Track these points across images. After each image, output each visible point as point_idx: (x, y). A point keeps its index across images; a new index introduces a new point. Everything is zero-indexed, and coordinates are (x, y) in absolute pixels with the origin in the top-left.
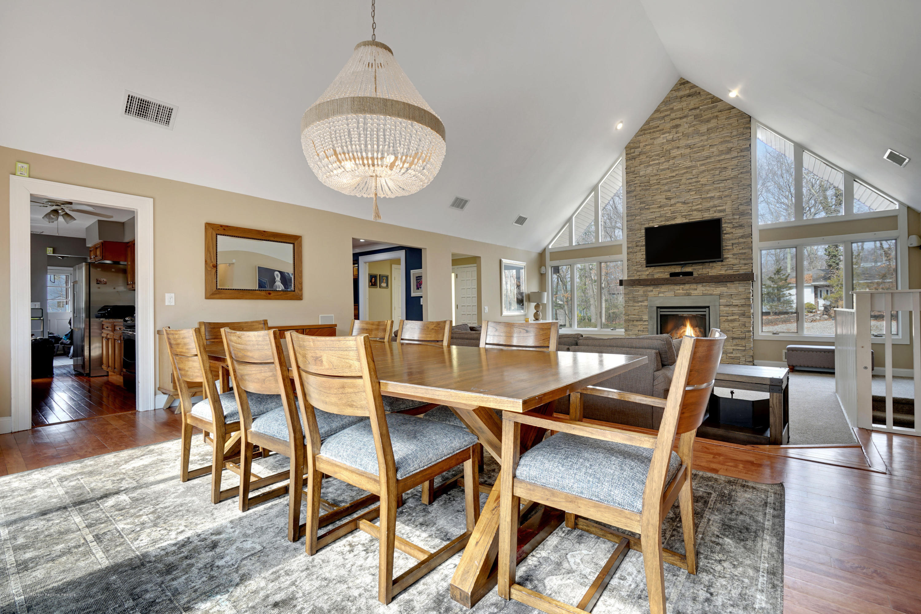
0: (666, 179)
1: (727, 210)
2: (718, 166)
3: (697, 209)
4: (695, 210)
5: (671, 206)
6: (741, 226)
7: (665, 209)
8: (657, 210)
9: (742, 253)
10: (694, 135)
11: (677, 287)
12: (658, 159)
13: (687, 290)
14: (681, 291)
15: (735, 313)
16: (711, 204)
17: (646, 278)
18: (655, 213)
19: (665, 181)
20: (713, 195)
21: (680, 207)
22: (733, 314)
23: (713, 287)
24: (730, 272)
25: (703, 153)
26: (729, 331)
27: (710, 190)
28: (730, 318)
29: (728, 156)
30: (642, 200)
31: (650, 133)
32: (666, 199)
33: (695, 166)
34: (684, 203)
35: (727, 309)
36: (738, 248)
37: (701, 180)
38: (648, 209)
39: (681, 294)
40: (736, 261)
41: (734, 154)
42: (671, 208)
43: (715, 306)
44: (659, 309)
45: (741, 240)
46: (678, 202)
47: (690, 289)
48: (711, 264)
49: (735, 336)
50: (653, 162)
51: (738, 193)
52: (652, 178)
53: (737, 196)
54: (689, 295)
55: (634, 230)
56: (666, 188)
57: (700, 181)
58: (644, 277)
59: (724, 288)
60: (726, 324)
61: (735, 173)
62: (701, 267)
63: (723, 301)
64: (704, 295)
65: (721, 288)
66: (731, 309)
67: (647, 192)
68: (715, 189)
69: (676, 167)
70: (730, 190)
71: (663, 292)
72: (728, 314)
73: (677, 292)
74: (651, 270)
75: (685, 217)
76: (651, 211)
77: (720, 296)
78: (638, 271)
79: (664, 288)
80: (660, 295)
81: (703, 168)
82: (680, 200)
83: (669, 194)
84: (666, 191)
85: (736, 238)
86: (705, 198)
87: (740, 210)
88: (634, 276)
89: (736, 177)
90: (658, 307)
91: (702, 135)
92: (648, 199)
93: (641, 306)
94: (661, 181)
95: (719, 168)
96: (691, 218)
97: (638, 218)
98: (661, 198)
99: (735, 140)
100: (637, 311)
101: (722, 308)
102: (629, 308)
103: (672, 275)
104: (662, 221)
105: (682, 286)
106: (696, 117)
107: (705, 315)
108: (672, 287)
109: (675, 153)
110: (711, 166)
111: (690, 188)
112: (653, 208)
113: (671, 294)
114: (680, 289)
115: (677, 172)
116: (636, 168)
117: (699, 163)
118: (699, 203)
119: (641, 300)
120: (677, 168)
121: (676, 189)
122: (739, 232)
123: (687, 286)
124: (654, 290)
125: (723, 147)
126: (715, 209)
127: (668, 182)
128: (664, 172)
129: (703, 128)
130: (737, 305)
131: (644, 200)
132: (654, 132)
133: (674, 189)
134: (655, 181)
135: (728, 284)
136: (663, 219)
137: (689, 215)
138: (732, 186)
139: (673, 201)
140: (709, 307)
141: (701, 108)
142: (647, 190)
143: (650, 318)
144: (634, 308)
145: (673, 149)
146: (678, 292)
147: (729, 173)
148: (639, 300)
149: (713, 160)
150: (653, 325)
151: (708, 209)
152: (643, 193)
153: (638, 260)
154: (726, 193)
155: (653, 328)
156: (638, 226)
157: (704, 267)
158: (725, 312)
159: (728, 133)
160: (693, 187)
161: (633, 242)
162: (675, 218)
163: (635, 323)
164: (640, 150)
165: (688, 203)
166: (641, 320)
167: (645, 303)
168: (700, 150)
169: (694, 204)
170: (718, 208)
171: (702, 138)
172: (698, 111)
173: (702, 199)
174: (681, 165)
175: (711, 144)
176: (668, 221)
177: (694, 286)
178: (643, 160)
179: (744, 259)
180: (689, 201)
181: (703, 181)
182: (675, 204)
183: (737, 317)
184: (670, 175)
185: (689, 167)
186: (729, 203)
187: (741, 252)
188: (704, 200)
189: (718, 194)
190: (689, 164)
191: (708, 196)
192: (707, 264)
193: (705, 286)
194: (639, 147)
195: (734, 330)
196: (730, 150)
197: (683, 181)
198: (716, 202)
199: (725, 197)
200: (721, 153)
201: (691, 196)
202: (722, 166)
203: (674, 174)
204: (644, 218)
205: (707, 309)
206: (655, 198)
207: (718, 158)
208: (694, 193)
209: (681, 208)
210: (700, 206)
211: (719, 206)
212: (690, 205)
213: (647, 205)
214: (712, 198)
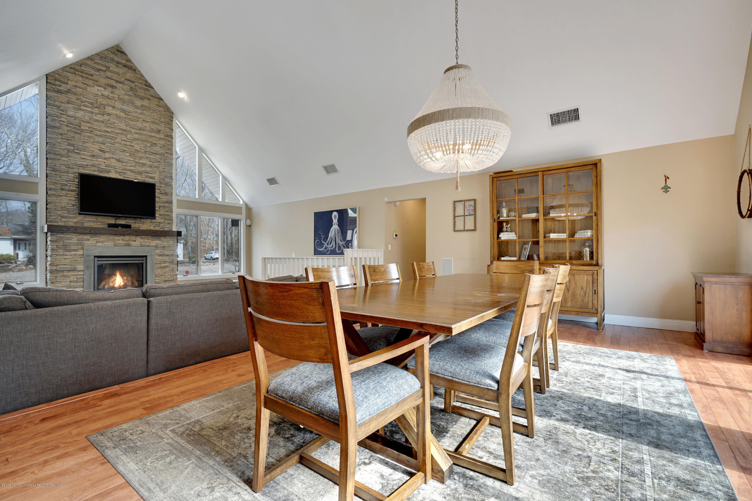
0: (100, 131)
1: (156, 178)
2: (150, 140)
3: (131, 170)
4: (130, 170)
5: (105, 159)
6: (166, 194)
7: (98, 160)
8: (89, 158)
9: (166, 215)
10: (130, 104)
11: (117, 238)
12: (91, 108)
13: (127, 241)
14: (121, 242)
15: (166, 261)
16: (143, 169)
17: (74, 225)
18: (87, 161)
19: (99, 133)
20: (145, 162)
21: (113, 162)
22: (165, 262)
23: (150, 240)
24: (157, 228)
25: (137, 123)
26: (162, 275)
27: (142, 157)
28: (163, 265)
29: (157, 135)
30: (70, 142)
31: (82, 76)
32: (100, 150)
33: (130, 132)
34: (118, 160)
35: (161, 258)
36: (164, 210)
37: (135, 146)
38: (79, 154)
39: (122, 245)
40: (162, 221)
41: (162, 136)
42: (105, 161)
43: (152, 255)
44: (96, 258)
45: (166, 205)
46: (113, 158)
47: (130, 240)
48: (142, 220)
49: (166, 279)
50: (85, 108)
51: (164, 167)
52: (83, 124)
53: (163, 170)
54: (129, 245)
55: (58, 171)
56: (100, 139)
57: (133, 146)
58: (71, 224)
59: (158, 241)
60: (160, 270)
61: (163, 151)
62: (134, 221)
63: (158, 251)
64: (141, 246)
65: (156, 241)
66: (163, 258)
67: (77, 136)
68: (147, 158)
69: (111, 124)
70: (159, 163)
71: (102, 242)
72: (161, 262)
73: (116, 242)
74: (81, 218)
75: (120, 173)
76: (82, 157)
77: (156, 247)
78: (63, 217)
79: (103, 238)
80: (98, 244)
81: (137, 136)
82: (114, 156)
83: (103, 146)
84: (100, 143)
85: (162, 202)
86: (138, 163)
87: (166, 181)
88: (57, 222)
89: (163, 154)
90: (95, 257)
91: (137, 107)
92: (78, 144)
93: (75, 255)
94: (94, 131)
95: (150, 142)
96: (126, 176)
97: (63, 158)
98: (95, 148)
99: (163, 125)
100: (69, 261)
101: (157, 257)
102: (57, 257)
103: (110, 225)
104: (94, 171)
105: (122, 237)
106: (132, 89)
107: (143, 263)
108: (112, 237)
109: (109, 110)
110: (144, 138)
111: (125, 149)
112: (83, 154)
113: (111, 244)
114: (120, 240)
115: (112, 130)
116: (63, 104)
117: (133, 131)
118: (133, 165)
119: (75, 248)
120: (112, 126)
121: (111, 145)
122: (165, 198)
123: (127, 238)
124: (91, 239)
125: (154, 127)
126: (147, 174)
127: (102, 134)
128: (98, 123)
129: (138, 103)
130: (168, 255)
131: (73, 142)
132: (87, 78)
133: (109, 144)
134: (87, 129)
135: (162, 238)
136: (97, 169)
137: (123, 173)
138: (160, 160)
139: (107, 155)
140: (146, 256)
141: (136, 83)
142: (77, 133)
143: (87, 267)
144: (65, 257)
145: (109, 106)
146: (118, 242)
147: (157, 149)
148: (72, 248)
149: (146, 133)
150: (90, 275)
151: (140, 173)
152: (72, 134)
153: (63, 205)
154: (156, 164)
155: (90, 278)
156: (63, 167)
157: (136, 221)
158: (159, 260)
159: (158, 117)
160: (127, 150)
161: (58, 184)
162: (110, 172)
163: (66, 273)
164: (68, 87)
165: (122, 162)
166: (74, 270)
167: (81, 252)
168: (134, 119)
169: (128, 164)
170: (149, 175)
171: (138, 110)
172: (134, 85)
173: (136, 162)
174: (115, 125)
175: (144, 119)
176: (102, 172)
177: (133, 238)
178: (72, 100)
179: (168, 220)
180: (123, 160)
181: (137, 147)
182: (110, 158)
183: (168, 264)
184: (105, 129)
185: (125, 130)
186: (158, 173)
187: (166, 213)
188: (137, 164)
189: (150, 163)
190: (124, 127)
191: (141, 161)
192: (139, 220)
193: (143, 238)
194: (67, 84)
195: (166, 274)
196: (159, 132)
197: (118, 140)
198: (148, 169)
199: (154, 167)
200: (152, 130)
201: (126, 157)
202: (153, 141)
203: (109, 130)
204: (73, 162)
205: (145, 258)
206: (86, 145)
207: (149, 134)
208: (128, 154)
209: (116, 165)
210: (134, 168)
211: (150, 173)
212: (125, 164)
213: (77, 149)
214: (144, 164)
